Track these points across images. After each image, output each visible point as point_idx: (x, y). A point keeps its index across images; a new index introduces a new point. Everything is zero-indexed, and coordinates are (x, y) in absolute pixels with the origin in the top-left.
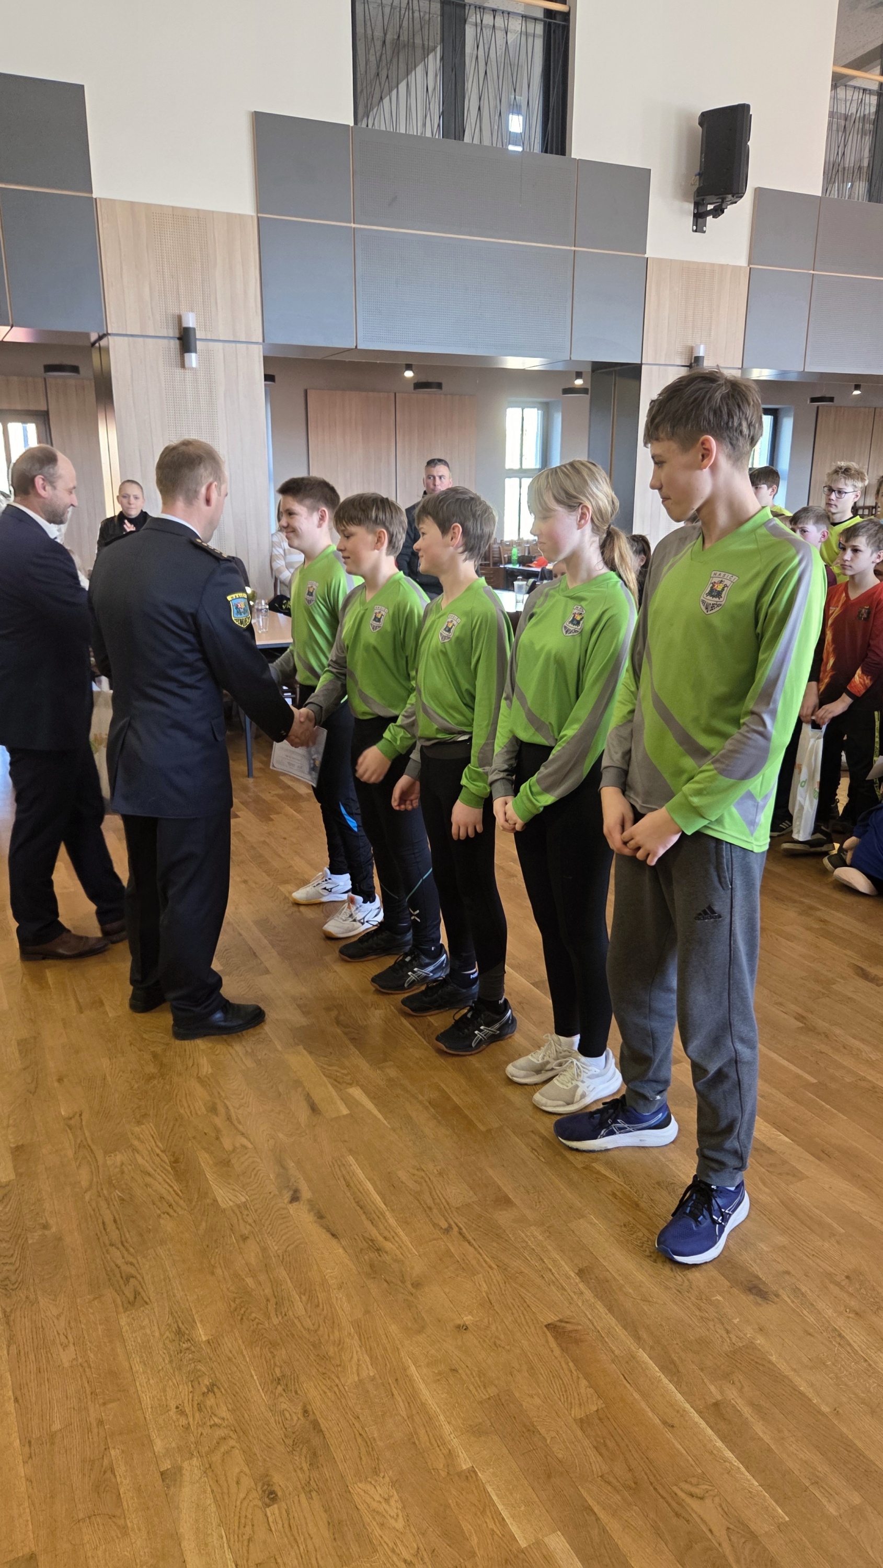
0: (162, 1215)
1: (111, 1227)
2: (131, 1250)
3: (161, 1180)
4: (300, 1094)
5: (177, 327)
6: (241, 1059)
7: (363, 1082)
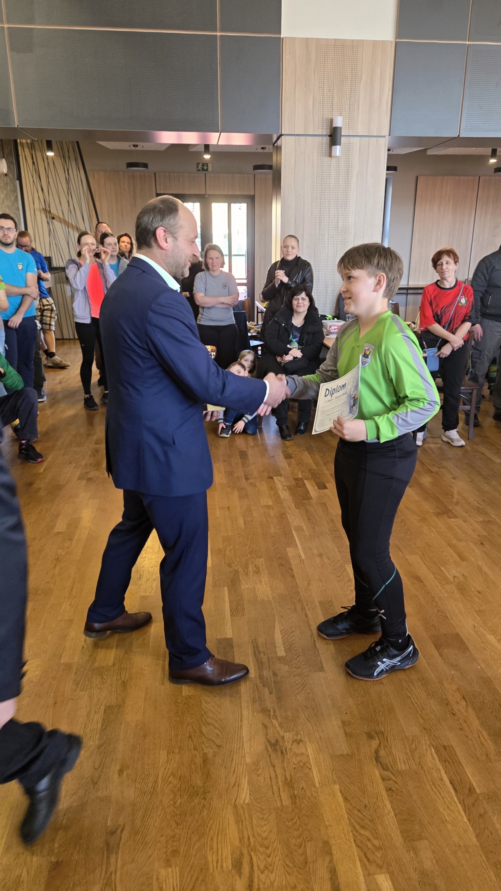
4: (327, 867)
5: (329, 128)
6: (279, 789)
7: (394, 868)
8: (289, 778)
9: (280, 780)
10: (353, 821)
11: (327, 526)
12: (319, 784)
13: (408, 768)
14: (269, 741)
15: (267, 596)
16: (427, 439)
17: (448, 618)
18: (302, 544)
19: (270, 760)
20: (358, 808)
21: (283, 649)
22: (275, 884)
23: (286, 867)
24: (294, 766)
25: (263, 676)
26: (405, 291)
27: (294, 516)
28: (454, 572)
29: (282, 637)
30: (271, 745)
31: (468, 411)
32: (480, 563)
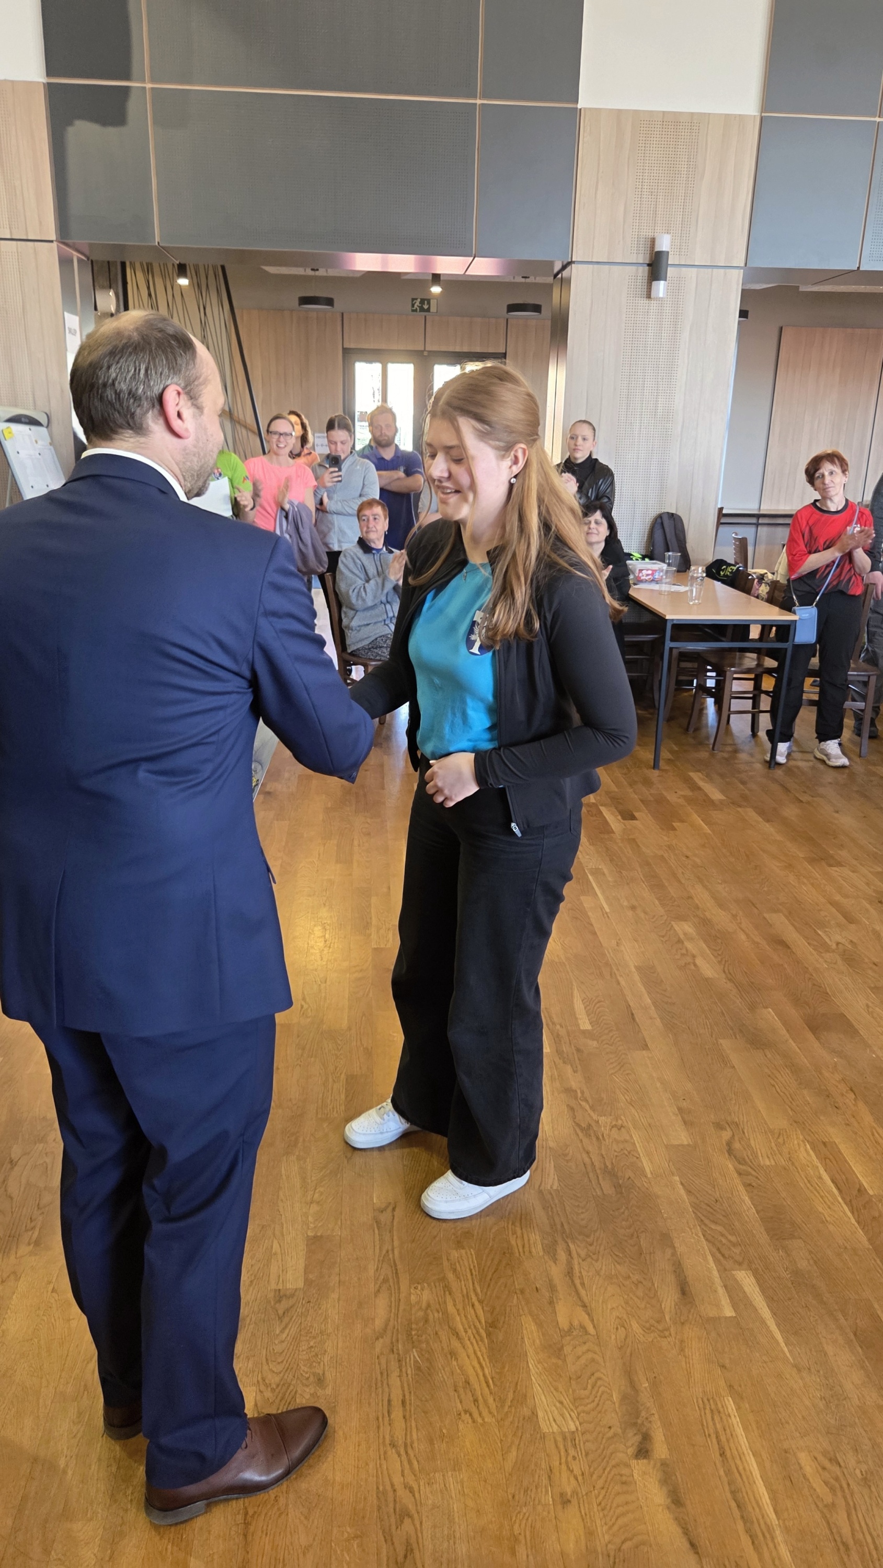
0: (463, 1414)
1: (397, 1413)
2: (415, 1463)
3: (471, 1351)
4: (669, 1260)
5: (649, 252)
6: (598, 1177)
7: (758, 1266)
8: (610, 1167)
9: (597, 1168)
10: (699, 1214)
11: (639, 870)
12: (652, 1173)
13: (773, 1163)
14: (578, 1125)
15: (558, 956)
16: (792, 754)
17: (828, 994)
18: (603, 893)
19: (583, 1145)
20: (706, 1202)
21: (587, 1021)
22: (603, 1272)
23: (614, 1256)
24: (616, 1154)
25: (563, 1051)
26: (754, 520)
27: (588, 854)
28: (838, 938)
29: (585, 1008)
30: (582, 1129)
31: (862, 711)
32: (878, 928)
